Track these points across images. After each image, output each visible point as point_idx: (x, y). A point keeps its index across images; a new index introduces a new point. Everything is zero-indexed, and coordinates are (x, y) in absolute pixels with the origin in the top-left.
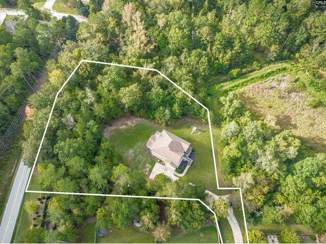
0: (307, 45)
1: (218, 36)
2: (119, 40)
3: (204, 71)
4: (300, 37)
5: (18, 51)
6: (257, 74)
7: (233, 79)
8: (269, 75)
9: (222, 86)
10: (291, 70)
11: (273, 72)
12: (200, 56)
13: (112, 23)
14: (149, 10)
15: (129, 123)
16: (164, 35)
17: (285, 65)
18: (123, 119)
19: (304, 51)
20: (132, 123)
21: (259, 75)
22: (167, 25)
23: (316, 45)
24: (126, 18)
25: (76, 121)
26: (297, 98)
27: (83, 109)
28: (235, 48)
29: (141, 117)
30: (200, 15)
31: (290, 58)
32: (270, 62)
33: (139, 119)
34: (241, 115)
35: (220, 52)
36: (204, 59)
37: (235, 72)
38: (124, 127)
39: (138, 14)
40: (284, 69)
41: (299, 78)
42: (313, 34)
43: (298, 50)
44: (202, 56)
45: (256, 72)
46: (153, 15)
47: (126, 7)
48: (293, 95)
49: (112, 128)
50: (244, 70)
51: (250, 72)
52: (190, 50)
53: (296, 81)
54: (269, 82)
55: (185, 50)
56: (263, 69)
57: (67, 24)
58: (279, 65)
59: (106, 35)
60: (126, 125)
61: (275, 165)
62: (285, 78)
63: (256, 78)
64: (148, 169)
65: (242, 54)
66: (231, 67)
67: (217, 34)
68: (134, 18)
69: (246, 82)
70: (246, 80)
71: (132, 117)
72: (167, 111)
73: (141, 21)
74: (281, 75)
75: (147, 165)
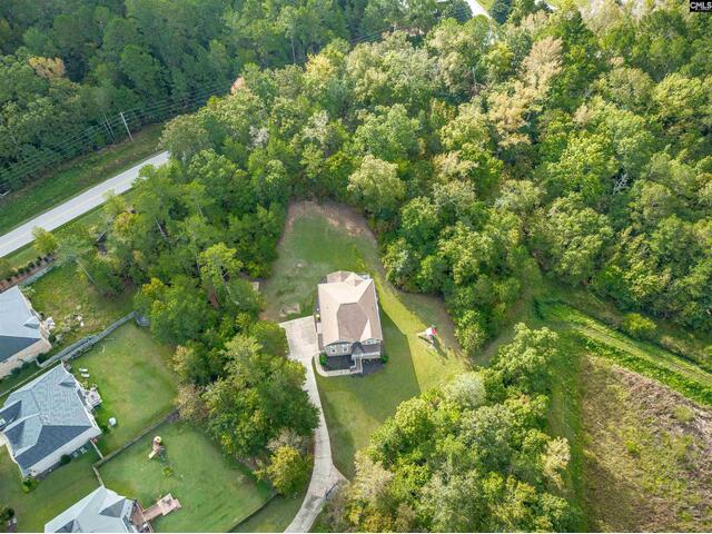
1: (670, 223)
2: (480, 90)
3: (571, 264)
7: (622, 331)
9: (584, 325)
12: (589, 228)
14: (602, 81)
15: (349, 226)
16: (564, 140)
20: (352, 229)
21: (694, 379)
22: (591, 127)
29: (373, 232)
30: (699, 164)
33: (369, 234)
34: (529, 394)
35: (644, 257)
36: (592, 242)
37: (638, 322)
38: (336, 223)
44: (595, 233)
45: (693, 367)
49: (318, 209)
50: (668, 340)
51: (680, 355)
54: (702, 413)
55: (576, 195)
60: (342, 223)
63: (680, 378)
64: (290, 312)
65: (694, 304)
66: (642, 308)
67: (672, 219)
69: (644, 362)
70: (648, 358)
72: (404, 255)
75: (298, 306)
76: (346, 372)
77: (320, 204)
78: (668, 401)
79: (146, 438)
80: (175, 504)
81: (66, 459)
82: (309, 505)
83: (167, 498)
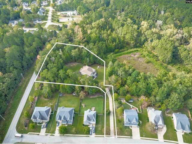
0: (147, 42)
1: (110, 37)
2: (72, 38)
4: (143, 39)
5: (36, 39)
6: (126, 52)
7: (116, 53)
8: (131, 52)
10: (140, 51)
11: (133, 51)
12: (102, 44)
13: (70, 31)
14: (85, 29)
15: (74, 64)
16: (90, 37)
17: (137, 49)
18: (72, 63)
19: (146, 44)
20: (75, 64)
21: (127, 52)
22: (91, 33)
23: (149, 41)
24: (76, 31)
25: (55, 59)
26: (141, 60)
27: (58, 56)
28: (117, 42)
29: (79, 63)
31: (140, 47)
32: (132, 48)
33: (78, 63)
35: (111, 43)
36: (104, 45)
37: (117, 50)
39: (80, 29)
40: (137, 51)
41: (143, 54)
42: (148, 37)
43: (143, 44)
46: (86, 30)
47: (76, 27)
48: (140, 59)
50: (121, 50)
51: (123, 51)
52: (99, 42)
53: (142, 54)
54: (131, 55)
55: (97, 41)
56: (129, 50)
57: (53, 33)
58: (135, 49)
59: (68, 36)
61: (123, 73)
62: (138, 54)
65: (120, 44)
66: (115, 49)
67: (110, 36)
68: (79, 30)
70: (121, 53)
71: (75, 63)
72: (88, 59)
73: (81, 31)
74: (136, 52)
76: (95, 78)
77: (67, 65)
78: (127, 56)
79: (81, 106)
80: (94, 108)
81: (73, 118)
82: (108, 93)
83: (92, 108)
